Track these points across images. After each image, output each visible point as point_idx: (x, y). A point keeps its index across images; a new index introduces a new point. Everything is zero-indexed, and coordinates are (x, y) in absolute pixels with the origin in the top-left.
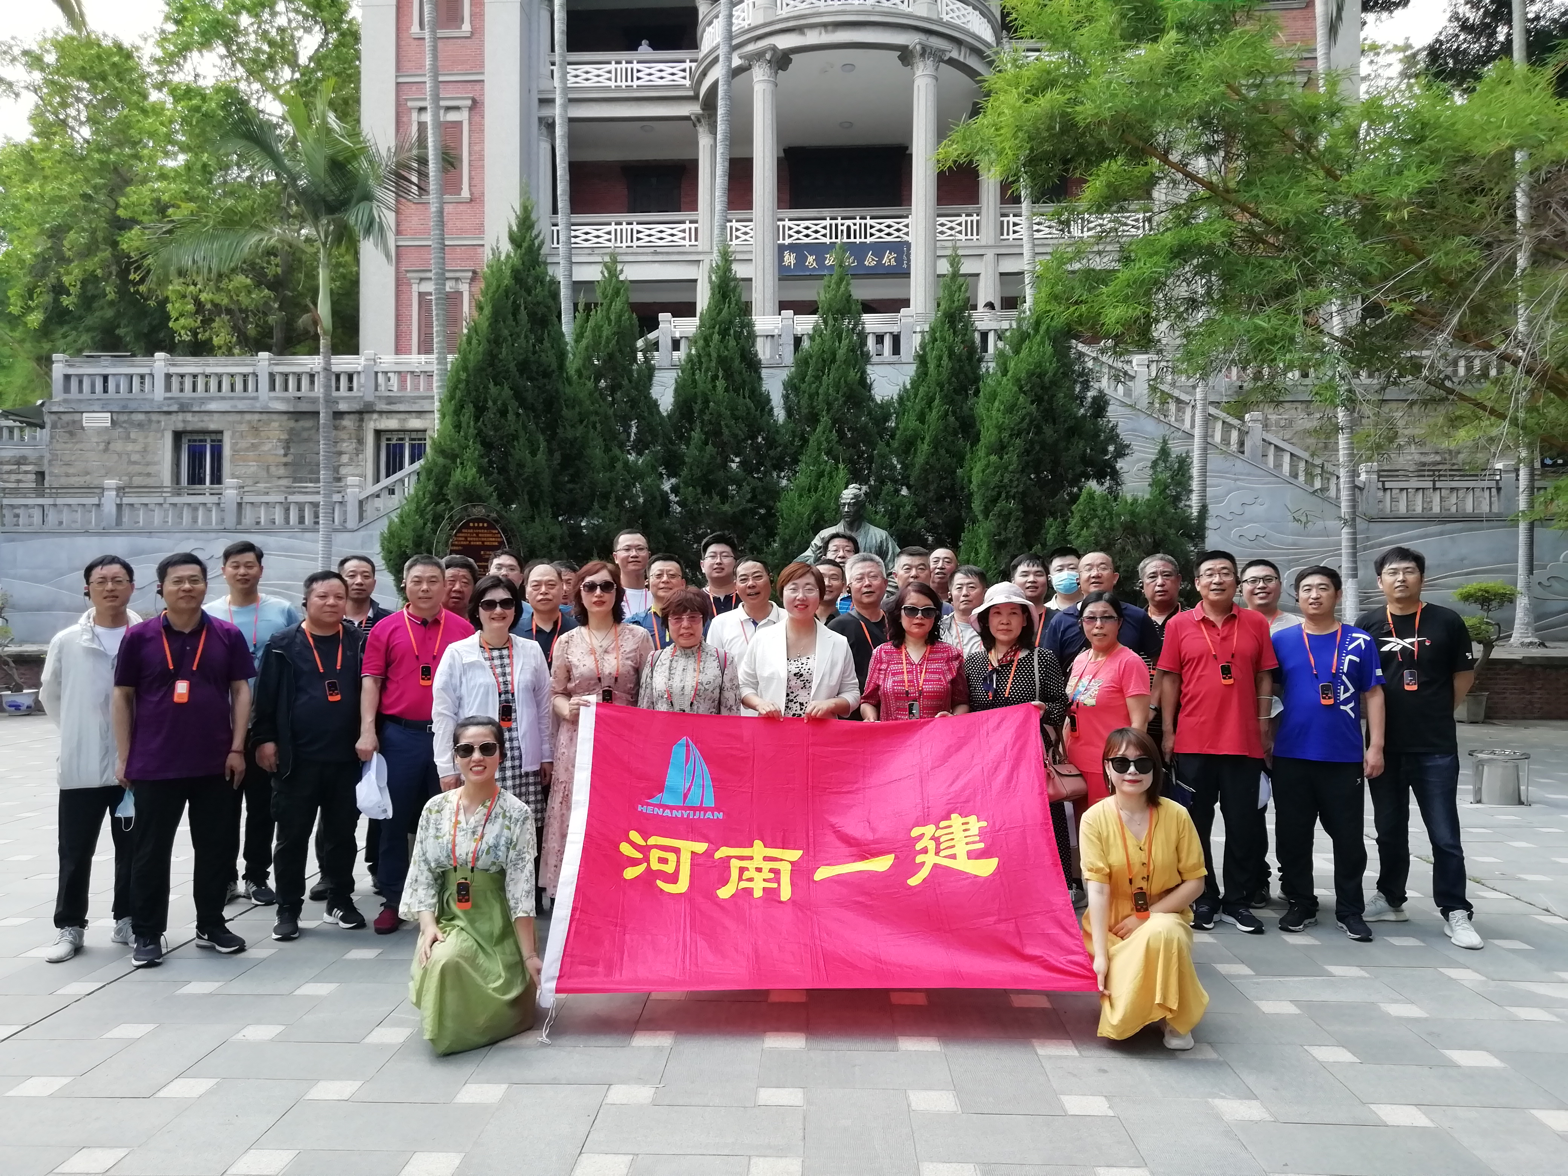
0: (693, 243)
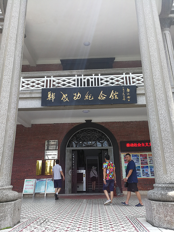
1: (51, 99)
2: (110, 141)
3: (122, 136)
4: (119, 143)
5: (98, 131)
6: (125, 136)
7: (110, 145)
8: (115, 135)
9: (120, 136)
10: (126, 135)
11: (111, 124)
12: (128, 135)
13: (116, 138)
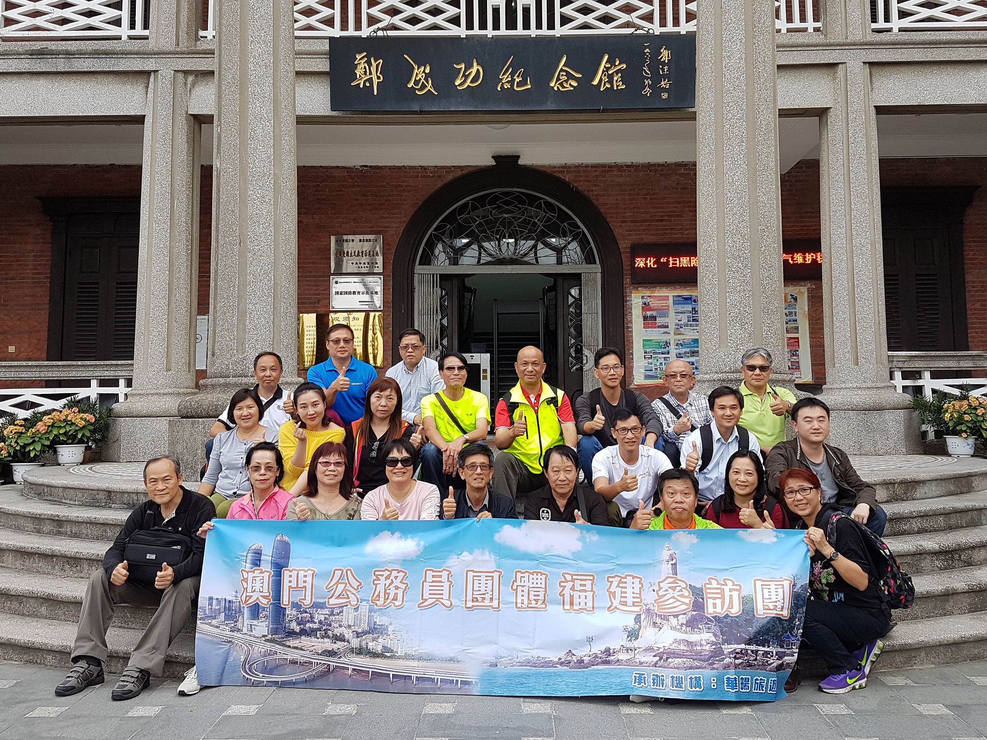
0: (139, 31)
1: (368, 84)
2: (593, 245)
3: (640, 222)
4: (624, 252)
5: (546, 203)
6: (652, 221)
7: (589, 259)
8: (611, 217)
9: (631, 222)
10: (657, 221)
11: (598, 173)
12: (662, 221)
13: (617, 231)
